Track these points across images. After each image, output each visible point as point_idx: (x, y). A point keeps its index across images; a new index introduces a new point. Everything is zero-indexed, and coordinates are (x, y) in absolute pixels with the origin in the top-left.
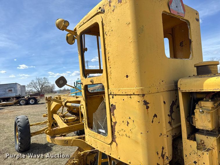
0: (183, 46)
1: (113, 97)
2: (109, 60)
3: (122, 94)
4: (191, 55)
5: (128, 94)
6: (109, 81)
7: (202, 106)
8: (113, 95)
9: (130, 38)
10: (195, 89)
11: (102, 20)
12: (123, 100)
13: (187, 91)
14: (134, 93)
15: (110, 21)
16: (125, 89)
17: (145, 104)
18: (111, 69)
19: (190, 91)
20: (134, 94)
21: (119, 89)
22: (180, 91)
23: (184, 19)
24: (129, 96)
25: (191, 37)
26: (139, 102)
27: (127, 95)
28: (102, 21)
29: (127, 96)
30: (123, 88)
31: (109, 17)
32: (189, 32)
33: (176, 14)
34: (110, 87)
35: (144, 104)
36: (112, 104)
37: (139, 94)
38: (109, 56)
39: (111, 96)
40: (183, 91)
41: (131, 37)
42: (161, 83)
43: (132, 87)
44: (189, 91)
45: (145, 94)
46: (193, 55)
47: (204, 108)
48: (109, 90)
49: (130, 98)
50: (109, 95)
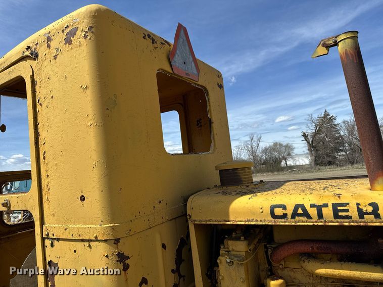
0: (201, 126)
1: (52, 245)
2: (44, 158)
3: (72, 238)
4: (212, 144)
5: (84, 238)
6: (45, 205)
7: (231, 250)
8: (51, 238)
9: (89, 118)
10: (217, 219)
11: (31, 74)
12: (75, 251)
13: (202, 223)
14: (96, 237)
15: (49, 78)
16: (77, 226)
17: (120, 261)
18: (49, 180)
19: (208, 223)
20: (96, 240)
21: (65, 226)
22: (192, 221)
23: (199, 85)
24: (87, 244)
25: (211, 115)
26: (107, 256)
27: (83, 241)
28: (33, 75)
29: (83, 243)
30: (74, 224)
31: (46, 70)
32: (208, 106)
33: (183, 75)
34: (46, 220)
35: (117, 261)
36: (51, 261)
37: (106, 238)
38: (46, 150)
39: (48, 242)
40: (196, 222)
41: (90, 116)
42: (158, 206)
43: (92, 224)
44: (206, 221)
45: (119, 239)
46: (215, 146)
47: (233, 253)
48: (44, 227)
49: (89, 249)
50: (43, 239)
